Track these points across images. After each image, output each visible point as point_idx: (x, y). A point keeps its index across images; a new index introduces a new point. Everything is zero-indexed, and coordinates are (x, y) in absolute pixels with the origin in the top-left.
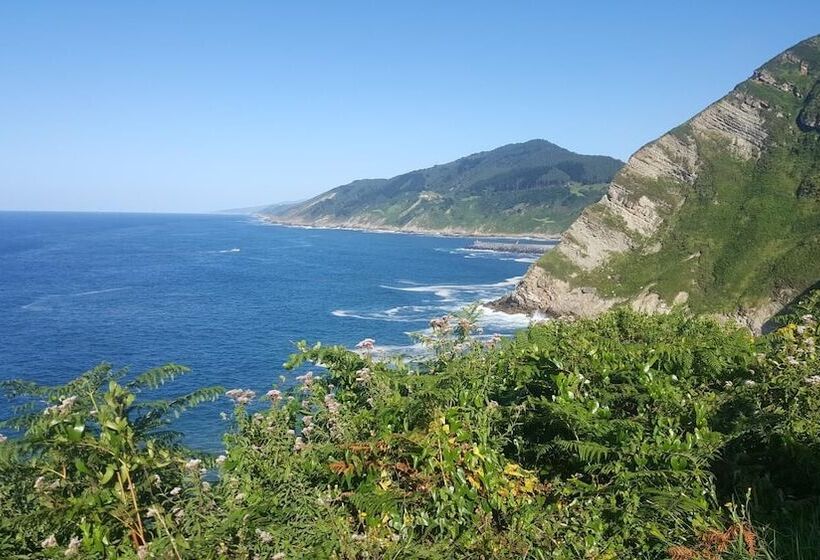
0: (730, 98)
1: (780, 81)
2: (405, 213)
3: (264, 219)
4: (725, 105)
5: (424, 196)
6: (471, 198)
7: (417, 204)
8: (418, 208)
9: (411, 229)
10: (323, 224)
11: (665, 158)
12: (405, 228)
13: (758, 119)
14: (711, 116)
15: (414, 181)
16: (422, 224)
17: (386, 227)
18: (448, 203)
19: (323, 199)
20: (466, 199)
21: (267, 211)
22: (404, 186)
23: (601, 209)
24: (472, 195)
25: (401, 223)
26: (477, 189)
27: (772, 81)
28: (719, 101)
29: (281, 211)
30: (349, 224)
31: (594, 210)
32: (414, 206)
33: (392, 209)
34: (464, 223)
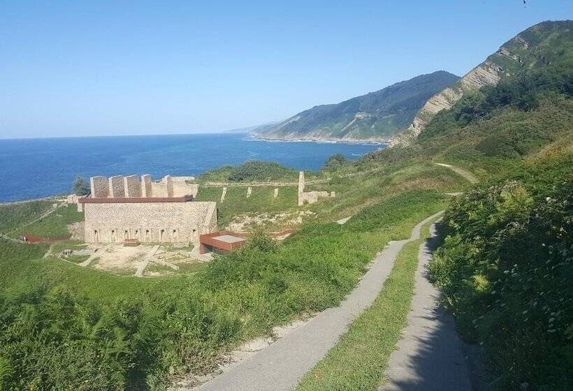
0: (482, 65)
1: (512, 54)
2: (345, 128)
3: (254, 137)
4: (480, 69)
5: (359, 115)
6: (390, 116)
7: (353, 121)
8: (354, 124)
9: (346, 140)
10: (291, 138)
11: (446, 101)
12: (343, 139)
13: (497, 77)
14: (472, 76)
15: (352, 106)
16: (355, 136)
17: (331, 139)
18: (374, 120)
19: (291, 122)
20: (387, 117)
21: (258, 130)
22: (345, 110)
23: (409, 132)
24: (390, 113)
25: (341, 136)
26: (394, 109)
27: (508, 54)
28: (477, 67)
29: (266, 129)
30: (308, 138)
31: (404, 134)
32: (351, 124)
33: (337, 126)
34: (384, 134)
